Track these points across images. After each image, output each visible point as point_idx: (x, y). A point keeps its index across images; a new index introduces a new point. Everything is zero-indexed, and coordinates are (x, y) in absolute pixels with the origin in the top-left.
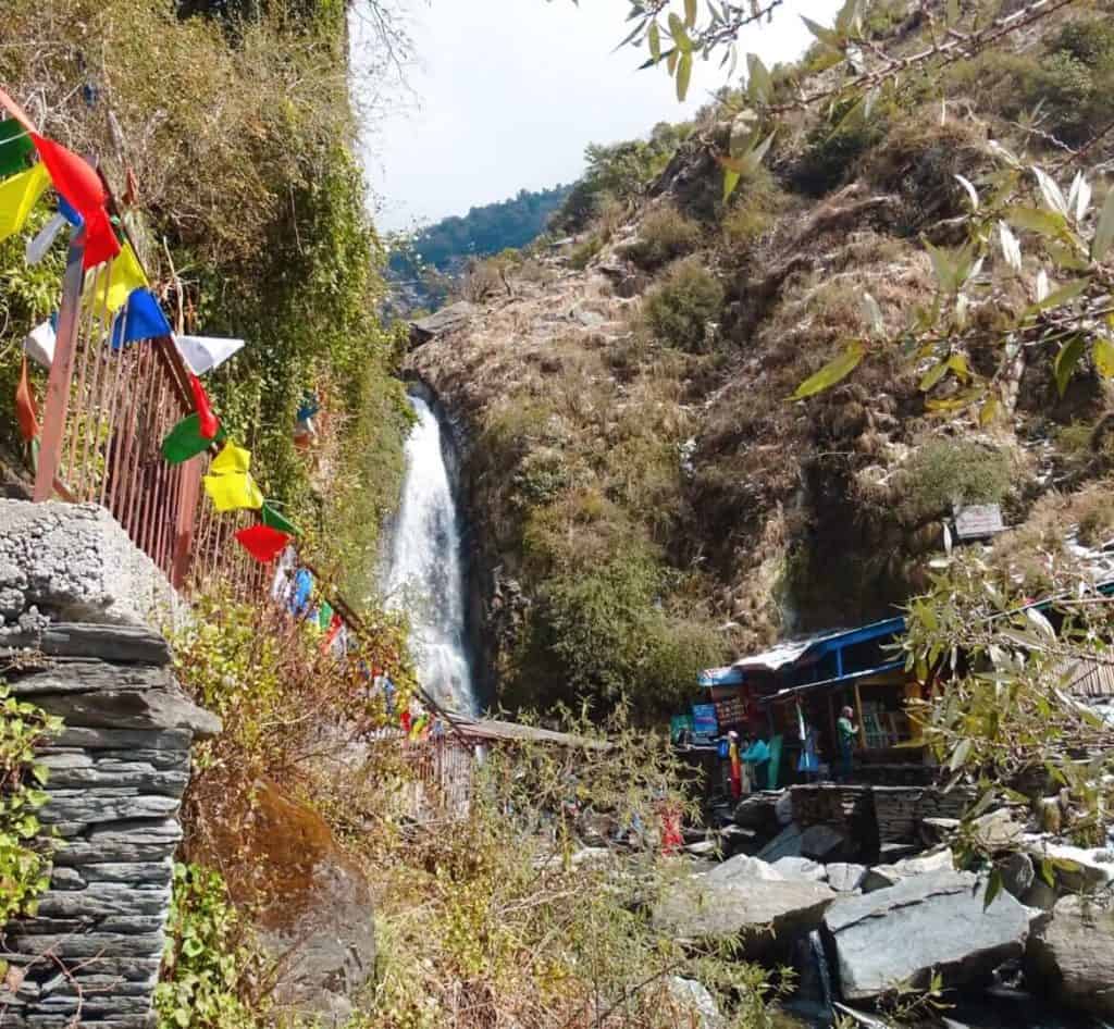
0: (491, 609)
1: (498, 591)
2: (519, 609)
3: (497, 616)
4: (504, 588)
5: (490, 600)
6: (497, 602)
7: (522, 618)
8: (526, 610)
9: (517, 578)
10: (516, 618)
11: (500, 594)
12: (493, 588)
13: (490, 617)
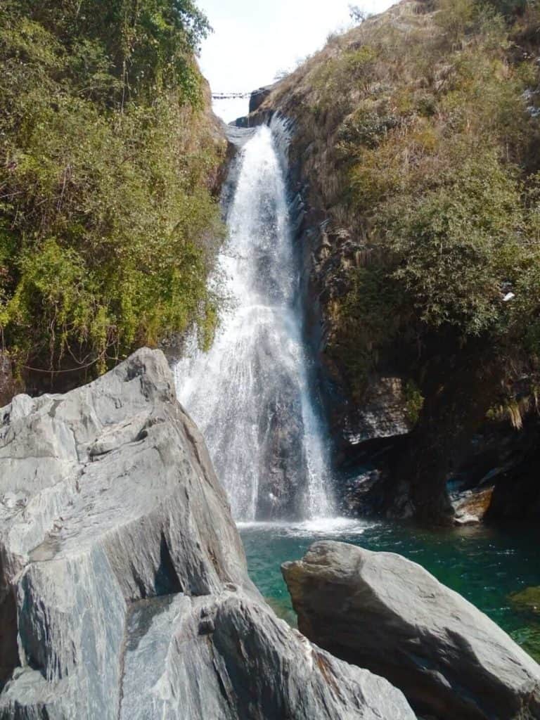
0: (319, 260)
1: (326, 242)
2: (350, 256)
3: (325, 267)
4: (331, 238)
5: (318, 252)
6: (325, 253)
7: (355, 264)
8: (357, 254)
9: (347, 226)
10: (346, 264)
11: (328, 244)
12: (321, 240)
13: (318, 268)
